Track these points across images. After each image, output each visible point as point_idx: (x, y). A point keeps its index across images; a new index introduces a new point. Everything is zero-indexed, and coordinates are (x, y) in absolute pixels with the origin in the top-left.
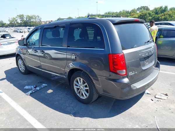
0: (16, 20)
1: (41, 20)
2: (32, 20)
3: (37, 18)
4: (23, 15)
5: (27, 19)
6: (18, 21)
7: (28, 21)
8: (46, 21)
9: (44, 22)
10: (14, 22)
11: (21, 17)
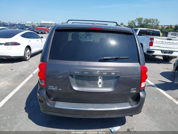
0: (135, 23)
1: (158, 24)
2: (149, 24)
3: (155, 21)
4: (141, 19)
5: (145, 22)
6: (136, 24)
7: (145, 24)
8: (164, 26)
9: (162, 26)
10: (132, 25)
11: (140, 20)
